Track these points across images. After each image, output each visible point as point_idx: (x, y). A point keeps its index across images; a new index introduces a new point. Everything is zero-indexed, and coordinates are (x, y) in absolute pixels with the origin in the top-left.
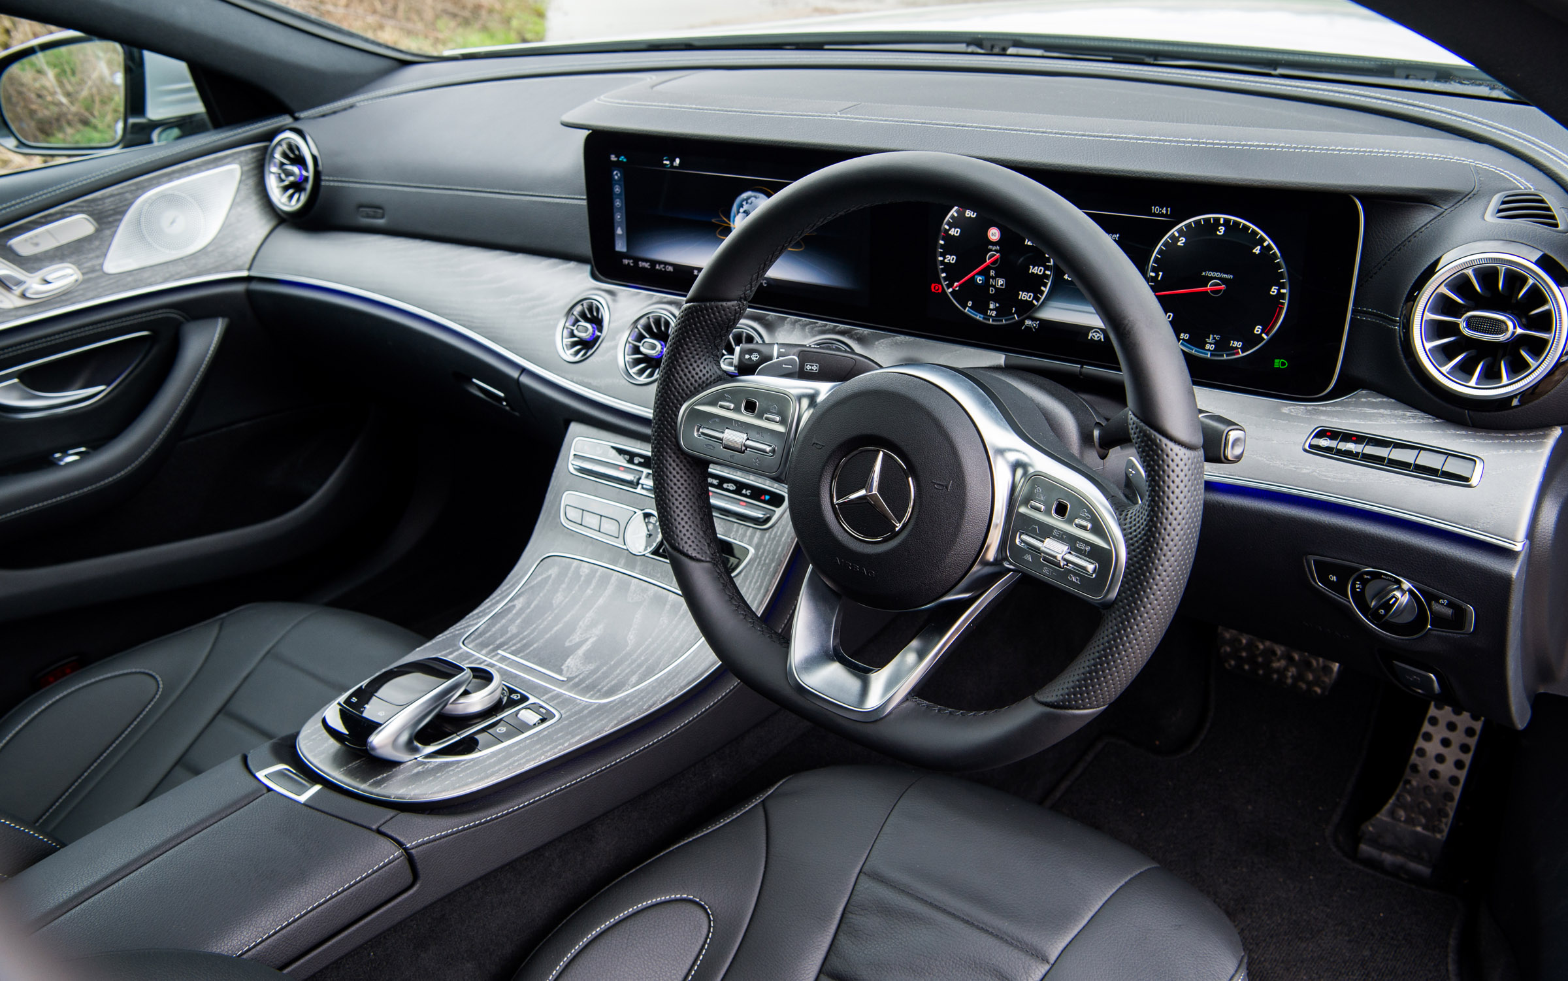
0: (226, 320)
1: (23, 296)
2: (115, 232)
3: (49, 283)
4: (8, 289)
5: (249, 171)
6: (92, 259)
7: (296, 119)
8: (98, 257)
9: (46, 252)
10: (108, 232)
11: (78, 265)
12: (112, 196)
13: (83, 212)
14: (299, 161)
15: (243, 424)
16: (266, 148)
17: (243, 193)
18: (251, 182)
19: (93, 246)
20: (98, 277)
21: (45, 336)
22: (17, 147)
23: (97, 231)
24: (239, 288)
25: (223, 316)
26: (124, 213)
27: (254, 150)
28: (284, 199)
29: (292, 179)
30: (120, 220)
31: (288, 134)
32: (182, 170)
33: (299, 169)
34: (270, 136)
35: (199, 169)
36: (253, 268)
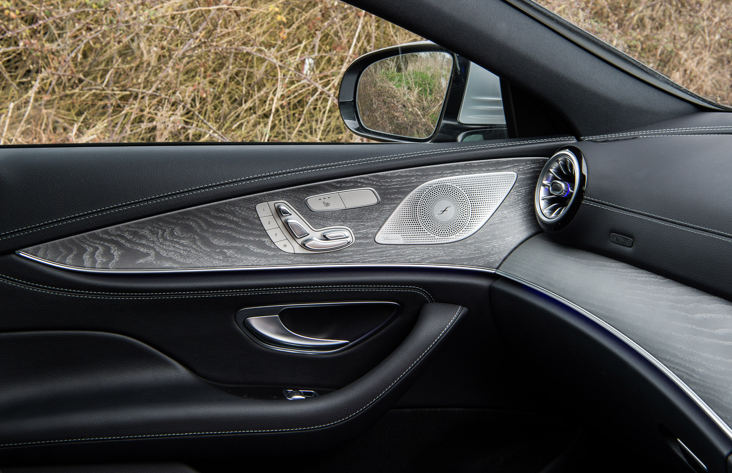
0: (465, 309)
1: (303, 246)
2: (394, 208)
3: (327, 239)
4: (294, 237)
5: (524, 180)
6: (368, 227)
7: (579, 140)
8: (373, 226)
9: (333, 212)
10: (388, 207)
11: (356, 230)
12: (399, 176)
13: (372, 185)
14: (569, 178)
15: (457, 409)
16: (545, 161)
17: (512, 198)
18: (523, 190)
19: (372, 216)
20: (367, 244)
21: (310, 284)
22: (357, 129)
23: (378, 203)
24: (484, 283)
25: (463, 306)
26: (406, 193)
27: (533, 162)
28: (546, 211)
29: (557, 193)
30: (402, 199)
31: (567, 152)
32: (465, 167)
33: (566, 185)
34: (549, 152)
35: (480, 169)
36: (500, 268)
